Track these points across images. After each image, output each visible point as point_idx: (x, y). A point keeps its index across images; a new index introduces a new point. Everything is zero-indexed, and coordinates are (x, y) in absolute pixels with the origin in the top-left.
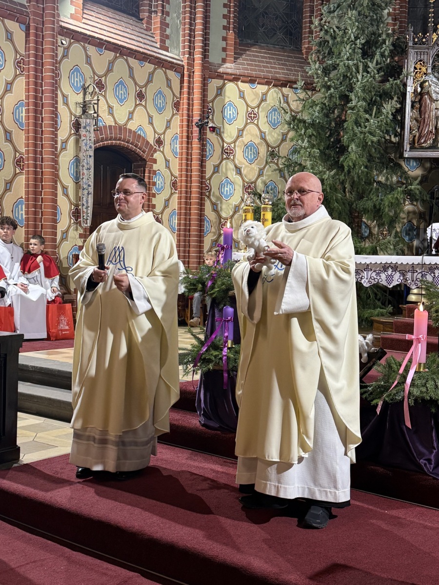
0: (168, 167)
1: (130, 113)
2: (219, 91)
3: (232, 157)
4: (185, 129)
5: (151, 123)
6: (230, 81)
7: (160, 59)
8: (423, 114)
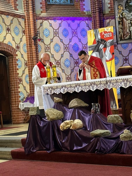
0: (23, 57)
1: (4, 37)
2: (41, 24)
3: (49, 51)
4: (28, 41)
5: (14, 40)
6: (45, 20)
7: (15, 14)
8: (123, 26)
